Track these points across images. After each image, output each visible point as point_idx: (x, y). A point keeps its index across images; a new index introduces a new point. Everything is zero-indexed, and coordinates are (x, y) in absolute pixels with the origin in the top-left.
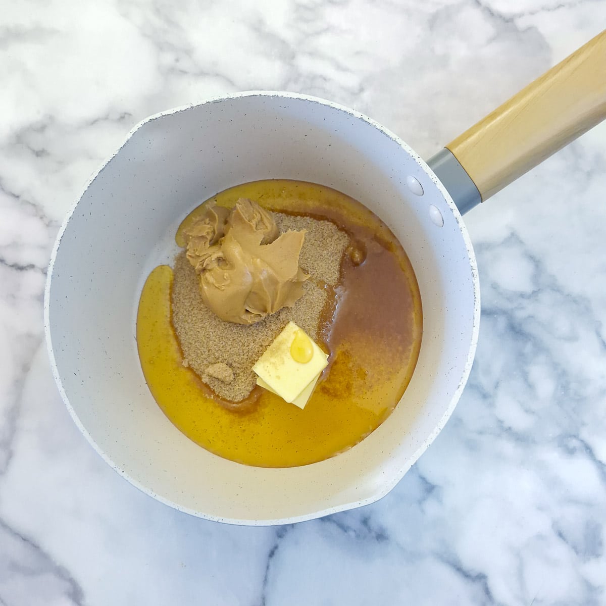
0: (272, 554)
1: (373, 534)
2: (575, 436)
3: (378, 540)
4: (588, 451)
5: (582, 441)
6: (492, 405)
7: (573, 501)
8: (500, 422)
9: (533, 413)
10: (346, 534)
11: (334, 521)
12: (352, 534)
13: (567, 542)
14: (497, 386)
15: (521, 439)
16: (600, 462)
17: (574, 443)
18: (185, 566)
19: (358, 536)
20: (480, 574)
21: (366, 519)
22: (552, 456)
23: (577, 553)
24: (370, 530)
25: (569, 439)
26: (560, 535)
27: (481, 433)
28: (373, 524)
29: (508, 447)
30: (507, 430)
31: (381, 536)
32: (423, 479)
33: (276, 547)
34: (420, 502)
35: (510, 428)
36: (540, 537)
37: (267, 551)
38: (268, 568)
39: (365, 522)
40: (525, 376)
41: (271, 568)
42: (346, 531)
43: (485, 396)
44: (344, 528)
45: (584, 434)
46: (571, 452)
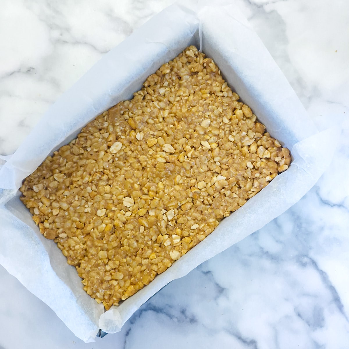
0: (127, 334)
1: (188, 320)
2: (306, 256)
3: (191, 323)
4: (314, 264)
5: (310, 258)
6: (256, 238)
7: (307, 295)
8: (262, 248)
9: (281, 242)
10: (172, 320)
11: (165, 313)
12: (175, 320)
13: (303, 319)
15: (274, 258)
16: (321, 270)
17: (305, 260)
18: (75, 343)
19: (179, 321)
20: (252, 340)
21: (184, 310)
22: (293, 268)
23: (309, 325)
24: (186, 317)
25: (303, 257)
26: (299, 315)
27: (250, 255)
28: (188, 313)
29: (267, 263)
30: (266, 253)
31: (193, 320)
32: (217, 285)
33: (130, 330)
34: (216, 298)
35: (267, 252)
36: (287, 317)
37: (124, 332)
38: (125, 342)
39: (183, 312)
40: (276, 220)
41: (127, 343)
42: (171, 318)
44: (171, 317)
45: (312, 254)
46: (304, 265)
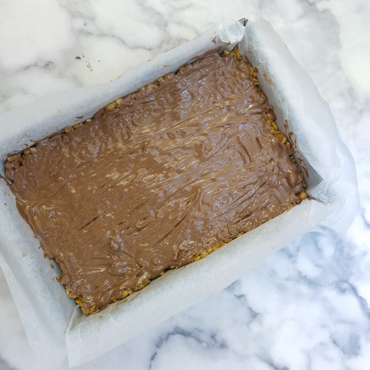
0: (153, 358)
1: (218, 344)
2: (346, 282)
3: (221, 348)
4: (354, 290)
5: (350, 284)
6: (295, 262)
7: (344, 322)
8: (300, 272)
9: (321, 267)
10: (201, 344)
11: (193, 337)
12: (204, 345)
13: (339, 347)
14: (298, 249)
15: (312, 283)
16: (361, 297)
17: (345, 286)
18: (97, 366)
19: (208, 346)
20: (285, 367)
21: (214, 335)
22: (331, 294)
23: (344, 353)
24: (216, 342)
25: (342, 283)
26: (335, 342)
27: (287, 280)
28: (218, 338)
29: (304, 288)
30: (304, 277)
31: (223, 346)
32: (250, 309)
33: (156, 354)
34: (248, 324)
35: (305, 277)
36: (322, 344)
37: (149, 356)
38: (150, 366)
39: (213, 337)
40: (316, 243)
41: (153, 367)
42: (201, 343)
43: (290, 256)
44: (199, 341)
45: (352, 280)
46: (343, 291)
